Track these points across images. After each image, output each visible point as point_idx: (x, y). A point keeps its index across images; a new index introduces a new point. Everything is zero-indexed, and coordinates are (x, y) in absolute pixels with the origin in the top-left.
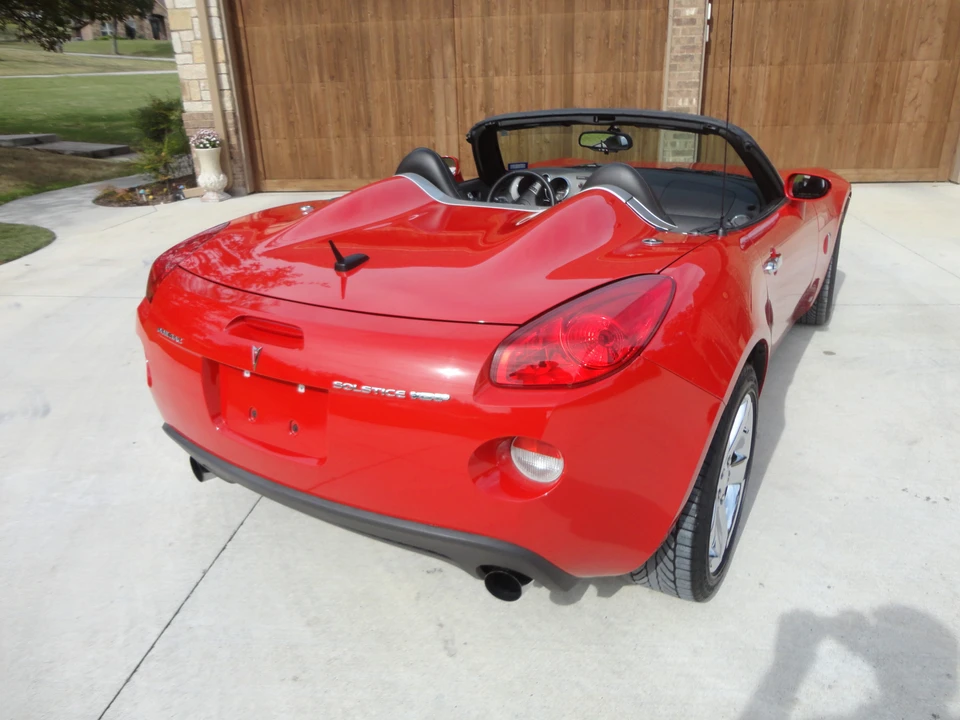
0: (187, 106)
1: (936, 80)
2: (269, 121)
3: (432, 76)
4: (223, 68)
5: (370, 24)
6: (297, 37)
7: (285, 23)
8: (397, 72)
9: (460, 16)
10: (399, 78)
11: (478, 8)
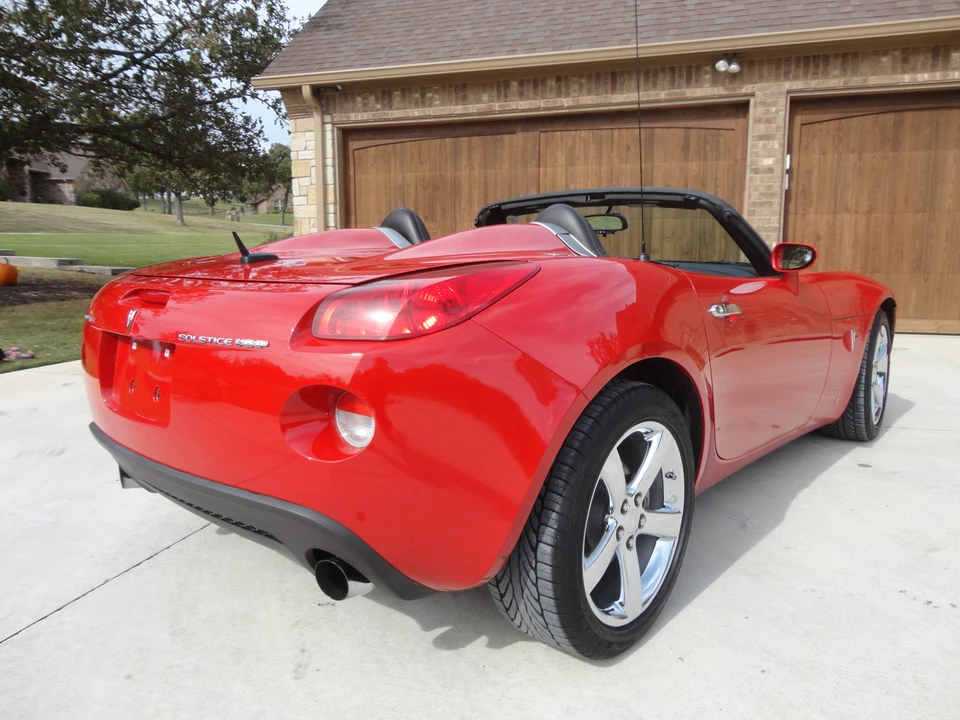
4: (331, 208)
5: (464, 173)
7: (390, 172)
9: (545, 166)
11: (562, 159)
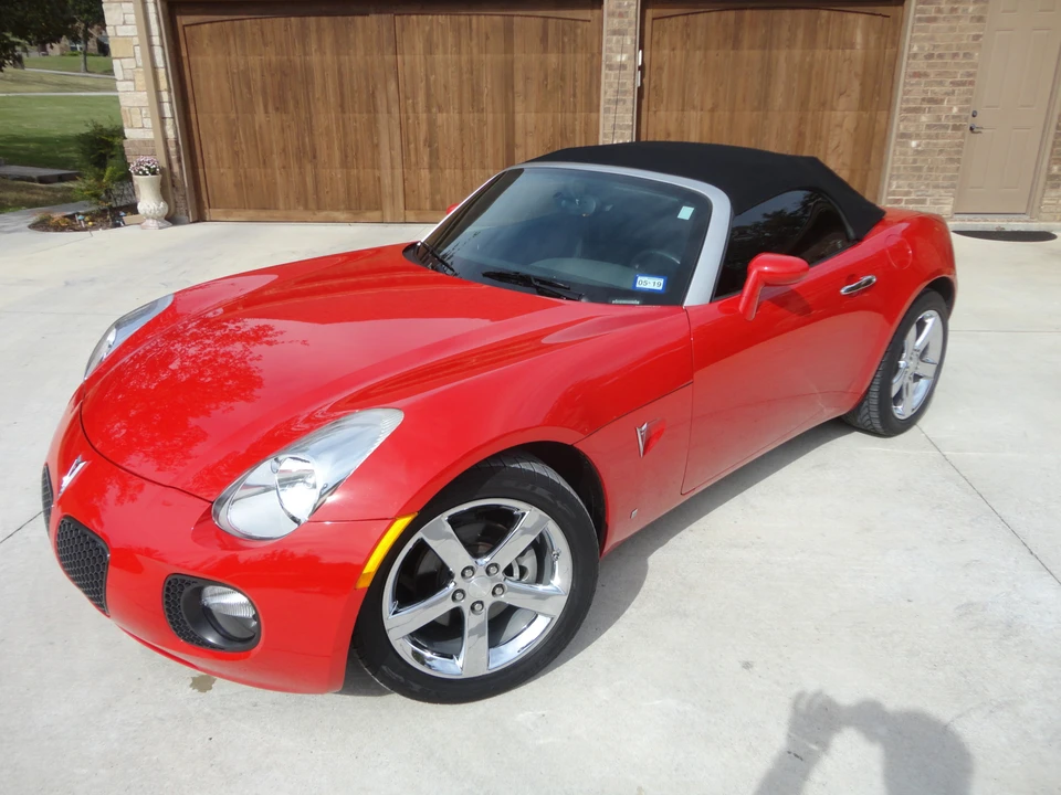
0: (128, 132)
1: (856, 129)
2: (214, 151)
3: (376, 111)
4: (165, 96)
5: (315, 58)
6: (241, 68)
7: (229, 54)
8: (342, 106)
9: (403, 54)
10: (343, 111)
11: (420, 46)
